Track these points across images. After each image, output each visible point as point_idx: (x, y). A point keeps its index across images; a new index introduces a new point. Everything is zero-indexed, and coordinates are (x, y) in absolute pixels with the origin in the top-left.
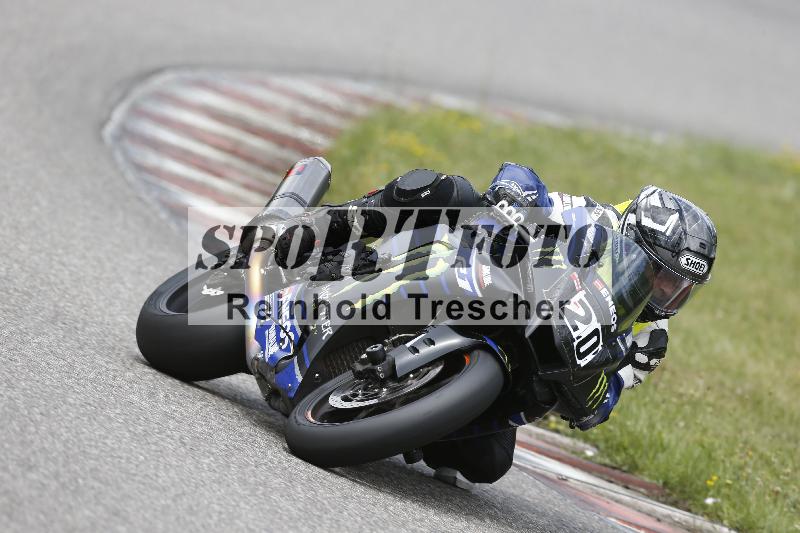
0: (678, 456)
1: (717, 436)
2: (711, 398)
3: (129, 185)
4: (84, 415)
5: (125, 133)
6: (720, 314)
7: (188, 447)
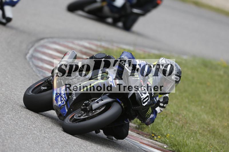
0: (191, 148)
1: (202, 142)
2: (200, 131)
3: (34, 71)
4: (21, 137)
5: (33, 56)
6: (203, 107)
7: (51, 146)
